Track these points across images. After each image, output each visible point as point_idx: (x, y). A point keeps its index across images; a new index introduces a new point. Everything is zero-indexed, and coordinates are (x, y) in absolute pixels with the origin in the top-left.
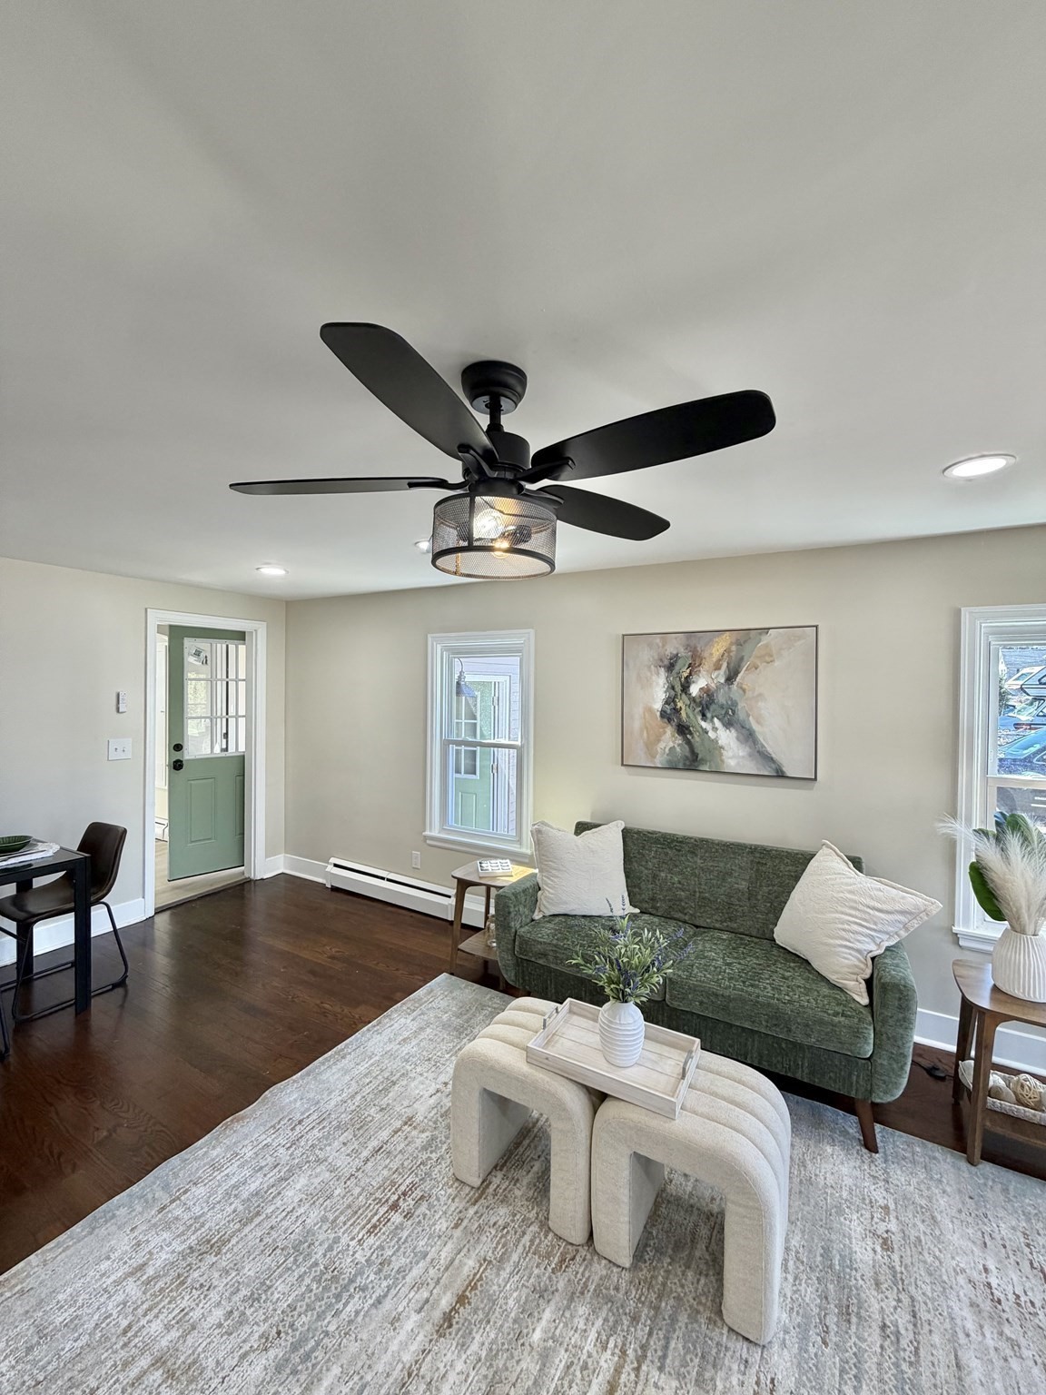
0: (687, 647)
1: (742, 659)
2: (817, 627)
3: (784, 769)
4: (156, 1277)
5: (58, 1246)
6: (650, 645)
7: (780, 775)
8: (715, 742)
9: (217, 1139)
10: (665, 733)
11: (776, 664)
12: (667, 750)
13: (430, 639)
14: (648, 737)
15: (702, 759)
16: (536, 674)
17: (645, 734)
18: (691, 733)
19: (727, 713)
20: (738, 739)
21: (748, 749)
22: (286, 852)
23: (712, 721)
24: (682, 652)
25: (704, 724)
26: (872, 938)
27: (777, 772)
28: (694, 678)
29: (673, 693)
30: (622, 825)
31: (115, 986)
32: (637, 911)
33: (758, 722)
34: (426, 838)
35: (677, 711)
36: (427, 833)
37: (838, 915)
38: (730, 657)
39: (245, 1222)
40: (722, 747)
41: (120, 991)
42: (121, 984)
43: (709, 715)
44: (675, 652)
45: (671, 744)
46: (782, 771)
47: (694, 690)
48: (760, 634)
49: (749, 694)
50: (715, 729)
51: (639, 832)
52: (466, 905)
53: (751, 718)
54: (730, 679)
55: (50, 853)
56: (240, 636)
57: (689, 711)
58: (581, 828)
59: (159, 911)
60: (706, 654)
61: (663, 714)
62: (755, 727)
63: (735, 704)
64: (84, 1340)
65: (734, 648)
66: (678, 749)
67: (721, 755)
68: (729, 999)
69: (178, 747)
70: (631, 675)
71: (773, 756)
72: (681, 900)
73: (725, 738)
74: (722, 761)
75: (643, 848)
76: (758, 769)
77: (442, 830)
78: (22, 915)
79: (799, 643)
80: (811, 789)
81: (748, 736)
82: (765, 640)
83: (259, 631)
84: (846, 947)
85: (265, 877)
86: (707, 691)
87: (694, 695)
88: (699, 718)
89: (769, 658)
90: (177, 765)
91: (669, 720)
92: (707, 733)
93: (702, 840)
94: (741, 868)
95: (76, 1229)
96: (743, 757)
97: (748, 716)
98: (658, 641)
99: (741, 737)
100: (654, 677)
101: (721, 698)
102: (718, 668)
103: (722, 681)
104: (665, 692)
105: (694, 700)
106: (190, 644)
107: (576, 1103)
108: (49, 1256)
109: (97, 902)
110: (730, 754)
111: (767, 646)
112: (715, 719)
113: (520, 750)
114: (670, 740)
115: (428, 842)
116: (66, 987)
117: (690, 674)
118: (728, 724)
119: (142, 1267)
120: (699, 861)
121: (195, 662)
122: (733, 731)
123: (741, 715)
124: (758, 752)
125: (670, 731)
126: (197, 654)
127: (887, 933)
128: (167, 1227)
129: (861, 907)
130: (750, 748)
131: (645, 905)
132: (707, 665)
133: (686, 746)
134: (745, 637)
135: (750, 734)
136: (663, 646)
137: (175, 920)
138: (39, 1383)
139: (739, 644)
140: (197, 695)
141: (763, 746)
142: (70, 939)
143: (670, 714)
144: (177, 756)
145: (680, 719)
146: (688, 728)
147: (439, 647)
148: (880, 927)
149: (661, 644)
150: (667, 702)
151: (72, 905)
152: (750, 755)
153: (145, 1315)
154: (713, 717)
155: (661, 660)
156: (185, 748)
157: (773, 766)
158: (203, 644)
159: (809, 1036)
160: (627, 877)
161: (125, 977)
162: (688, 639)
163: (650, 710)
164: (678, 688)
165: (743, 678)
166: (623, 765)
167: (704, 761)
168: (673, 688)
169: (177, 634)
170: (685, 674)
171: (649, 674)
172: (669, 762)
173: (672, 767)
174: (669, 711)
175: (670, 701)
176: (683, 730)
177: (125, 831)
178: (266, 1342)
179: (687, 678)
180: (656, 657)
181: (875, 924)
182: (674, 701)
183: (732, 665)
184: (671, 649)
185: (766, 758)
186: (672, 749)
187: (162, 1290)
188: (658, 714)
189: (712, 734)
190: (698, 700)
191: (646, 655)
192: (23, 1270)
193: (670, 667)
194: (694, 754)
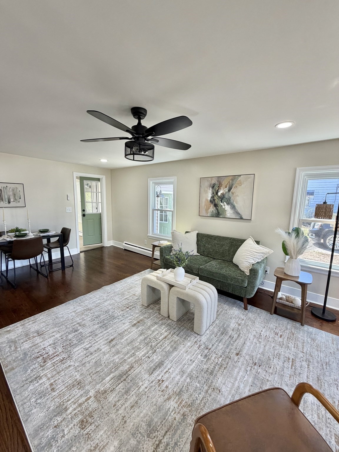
0: (218, 181)
1: (233, 184)
2: (254, 174)
3: (243, 217)
4: (78, 313)
5: (59, 307)
6: (208, 181)
7: (241, 218)
8: (224, 209)
9: (91, 294)
10: (211, 206)
11: (242, 186)
12: (211, 211)
13: (149, 180)
14: (206, 208)
15: (220, 214)
16: (177, 190)
17: (205, 207)
18: (218, 207)
19: (228, 200)
20: (230, 208)
21: (233, 211)
22: (113, 240)
23: (224, 203)
24: (216, 183)
25: (221, 204)
26: (253, 259)
27: (241, 217)
28: (219, 190)
29: (213, 195)
30: (197, 232)
31: (71, 266)
32: (199, 254)
33: (236, 203)
34: (148, 236)
35: (214, 200)
36: (148, 235)
37: (246, 254)
38: (229, 184)
39: (96, 307)
40: (226, 211)
41: (72, 267)
42: (72, 266)
43: (223, 201)
44: (214, 183)
45: (212, 210)
46: (242, 217)
47: (219, 194)
48: (238, 177)
49: (234, 195)
50: (224, 205)
51: (201, 234)
52: (155, 253)
53: (234, 202)
54: (229, 191)
55: (53, 233)
56: (98, 180)
57: (218, 200)
58: (187, 232)
59: (81, 252)
60: (223, 183)
61: (211, 201)
62: (235, 205)
63: (230, 198)
64: (64, 319)
65: (231, 181)
66: (214, 211)
67: (226, 213)
68: (214, 273)
69: (84, 211)
70: (202, 190)
71: (240, 213)
72: (211, 252)
73: (227, 207)
74: (226, 214)
75: (202, 238)
76: (235, 217)
77: (152, 234)
78: (49, 247)
79: (249, 179)
80: (250, 222)
81: (233, 207)
82: (240, 178)
83: (103, 178)
84: (246, 261)
85: (108, 246)
86: (223, 194)
87: (219, 195)
88: (220, 202)
89: (240, 184)
90: (84, 215)
91: (212, 203)
92: (222, 206)
93: (217, 236)
94: (227, 243)
95: (63, 304)
96: (232, 213)
97: (234, 201)
98: (210, 179)
99: (231, 208)
100: (209, 190)
101: (226, 196)
102: (226, 187)
103: (227, 191)
104: (211, 195)
105: (219, 197)
106: (85, 182)
107: (166, 287)
108: (58, 308)
109: (65, 246)
110: (228, 212)
111: (240, 180)
112: (225, 203)
113: (172, 212)
114: (212, 209)
115: (149, 237)
116: (60, 265)
117: (218, 189)
118: (228, 204)
119: (75, 311)
120: (216, 242)
121: (87, 187)
122: (229, 206)
123: (232, 201)
124: (236, 212)
125: (212, 206)
126: (87, 185)
127: (258, 258)
128: (80, 306)
129: (252, 252)
130: (234, 211)
131: (202, 253)
132: (224, 186)
133: (216, 210)
134: (235, 177)
135: (234, 207)
136: (211, 181)
137: (85, 254)
138: (56, 324)
139: (232, 180)
140: (88, 196)
141: (237, 210)
142: (60, 257)
143: (212, 201)
144: (84, 213)
145: (215, 202)
146: (217, 205)
147: (151, 182)
148: (256, 257)
149: (210, 180)
150: (212, 198)
151: (59, 246)
152: (234, 213)
153: (76, 317)
154: (224, 202)
155: (211, 185)
156: (85, 211)
157: (240, 216)
158: (89, 182)
159: (232, 282)
160: (197, 246)
161: (73, 264)
162: (218, 178)
163: (207, 200)
164: (215, 193)
165: (233, 190)
166: (199, 216)
167: (221, 214)
168: (213, 193)
169: (82, 179)
170: (217, 189)
171: (207, 189)
172: (212, 215)
173: (212, 216)
174: (212, 200)
175: (213, 197)
176: (216, 205)
177: (70, 229)
178: (98, 323)
179: (217, 190)
180: (209, 184)
181: (255, 256)
182: (214, 197)
183: (230, 187)
184: (213, 182)
185: (238, 213)
186: (213, 211)
187: (79, 315)
188: (209, 201)
189: (223, 207)
190: (220, 197)
191: (207, 184)
192: (53, 309)
193: (213, 187)
194: (218, 213)
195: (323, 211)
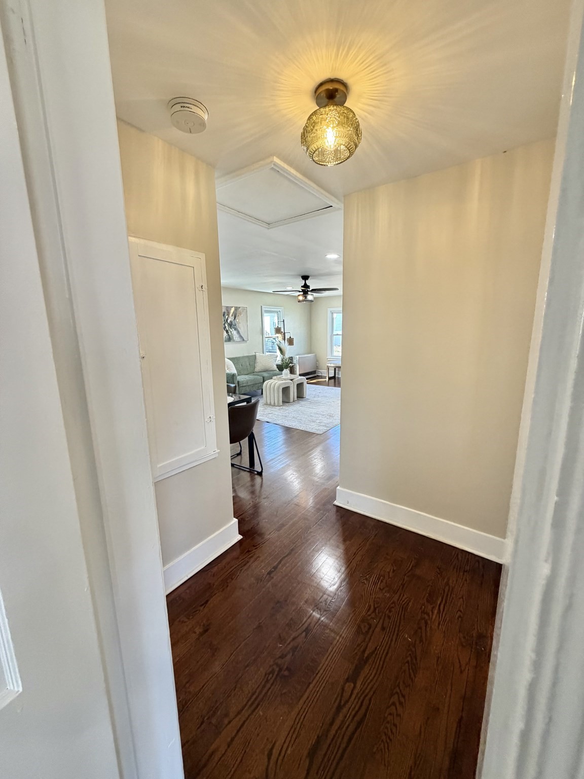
0: (227, 310)
2: (247, 307)
3: (244, 339)
11: (241, 316)
19: (234, 327)
21: (238, 335)
23: (232, 329)
24: (226, 312)
28: (228, 318)
35: (225, 327)
38: (234, 313)
40: (234, 335)
47: (229, 321)
49: (238, 322)
53: (238, 328)
54: (235, 318)
57: (228, 327)
60: (230, 312)
62: (239, 330)
63: (235, 324)
65: (235, 311)
66: (226, 337)
67: (234, 337)
71: (243, 336)
73: (234, 332)
74: (234, 339)
76: (240, 339)
79: (244, 311)
80: (248, 342)
81: (238, 332)
82: (240, 309)
86: (231, 321)
88: (230, 328)
89: (240, 314)
92: (231, 332)
96: (238, 337)
101: (233, 323)
102: (232, 316)
103: (233, 319)
110: (236, 337)
111: (240, 311)
114: (225, 335)
118: (235, 330)
132: (230, 315)
133: (228, 336)
134: (237, 309)
141: (240, 334)
162: (227, 308)
165: (237, 318)
176: (227, 332)
183: (235, 315)
185: (241, 337)
190: (229, 324)
194: (230, 338)
195: (278, 330)
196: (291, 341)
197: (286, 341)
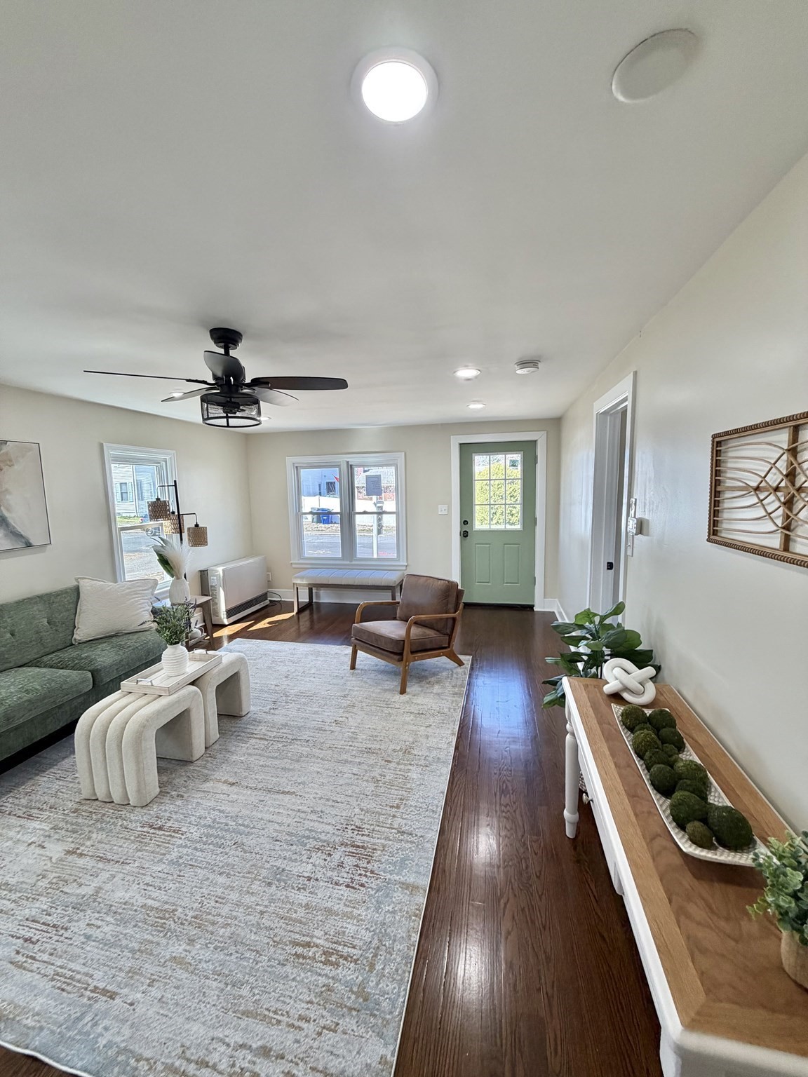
2: (38, 444)
11: (16, 467)
21: (3, 531)
27: (26, 544)
46: (30, 543)
48: (2, 444)
76: (13, 545)
79: (28, 454)
80: (48, 551)
82: (5, 449)
89: (10, 462)
96: (1, 538)
111: (7, 454)
135: (3, 520)
141: (14, 528)
152: (6, 536)
157: (23, 540)
195: (159, 509)
196: (198, 536)
197: (185, 535)
